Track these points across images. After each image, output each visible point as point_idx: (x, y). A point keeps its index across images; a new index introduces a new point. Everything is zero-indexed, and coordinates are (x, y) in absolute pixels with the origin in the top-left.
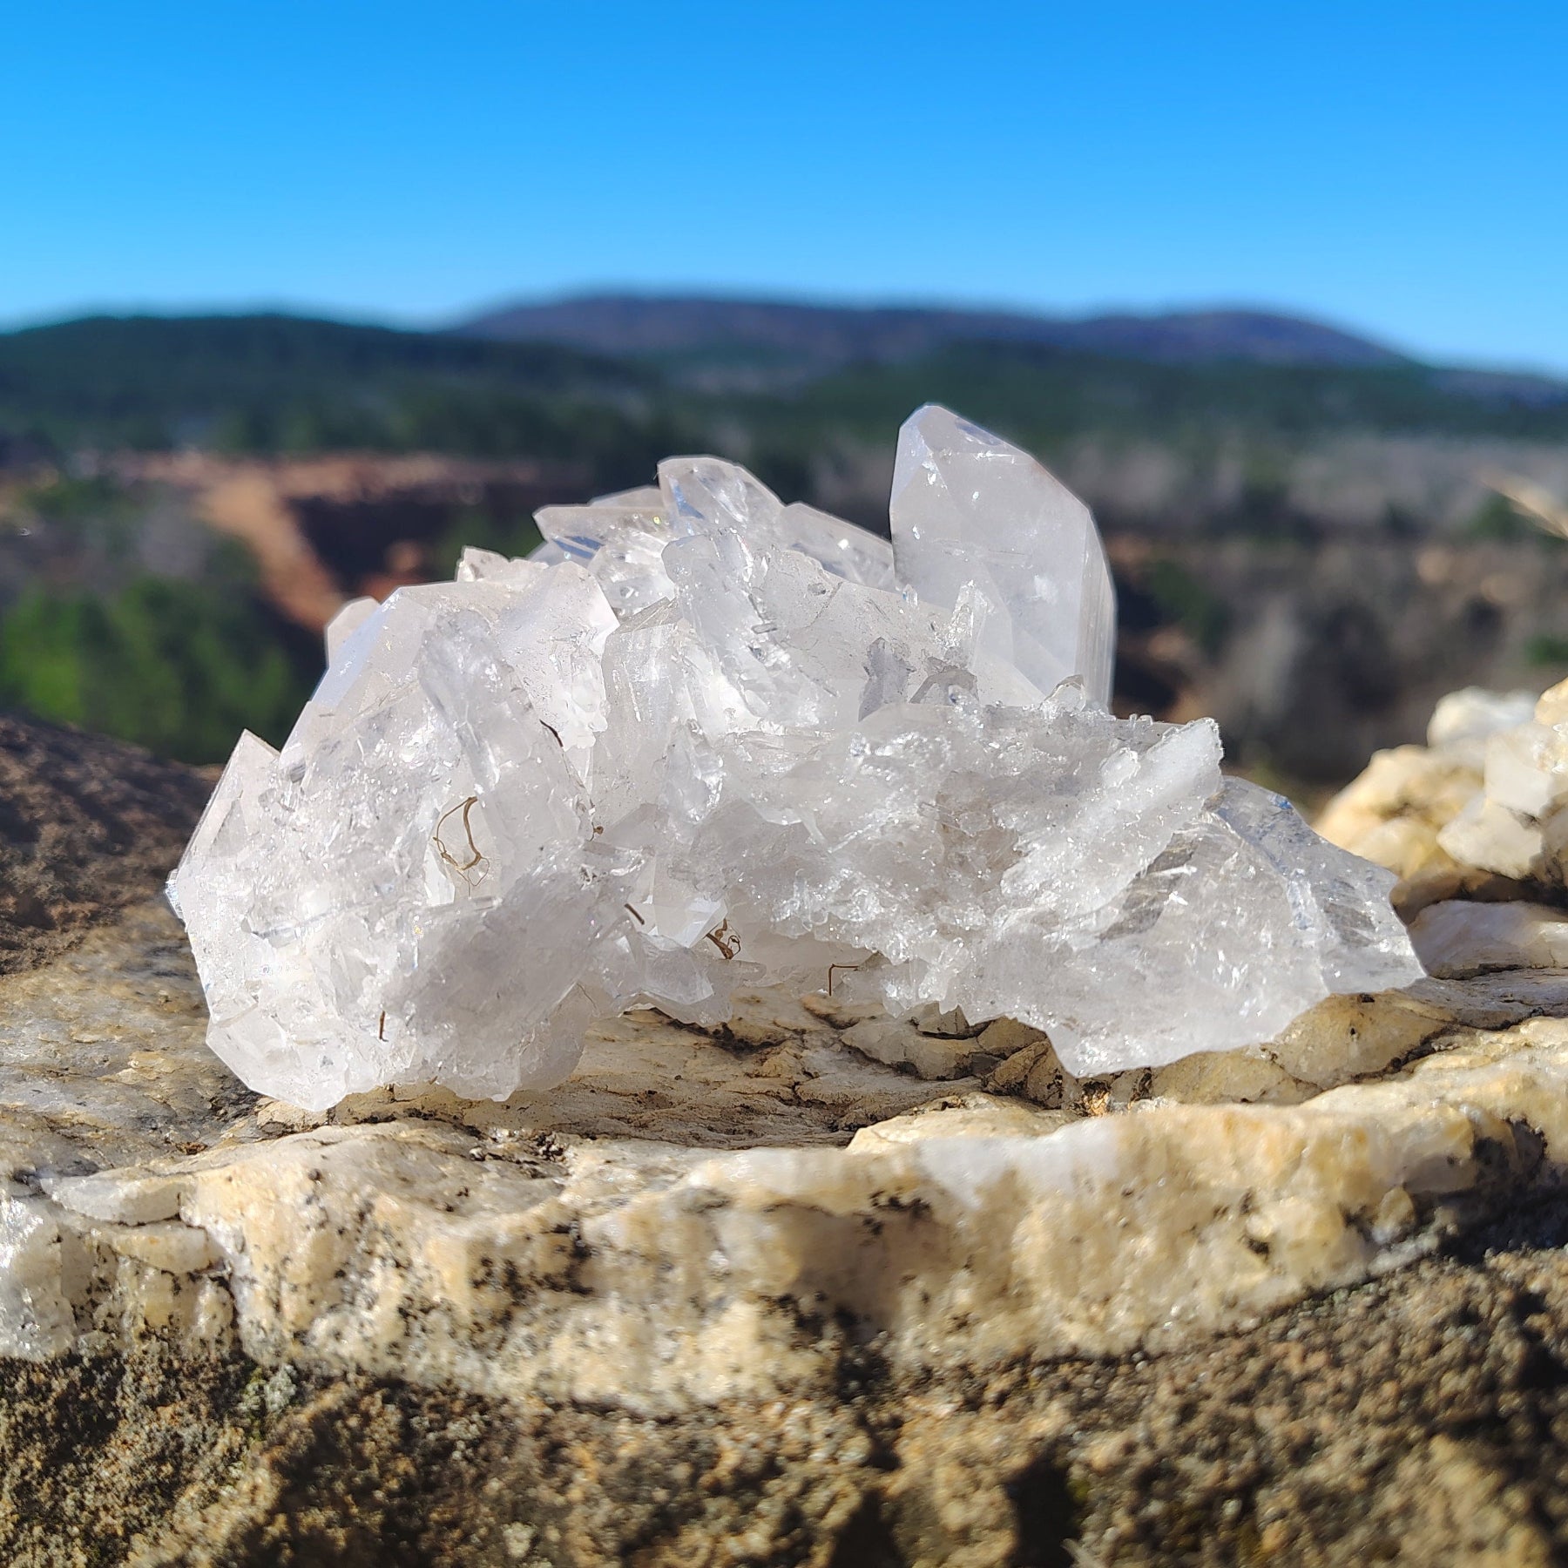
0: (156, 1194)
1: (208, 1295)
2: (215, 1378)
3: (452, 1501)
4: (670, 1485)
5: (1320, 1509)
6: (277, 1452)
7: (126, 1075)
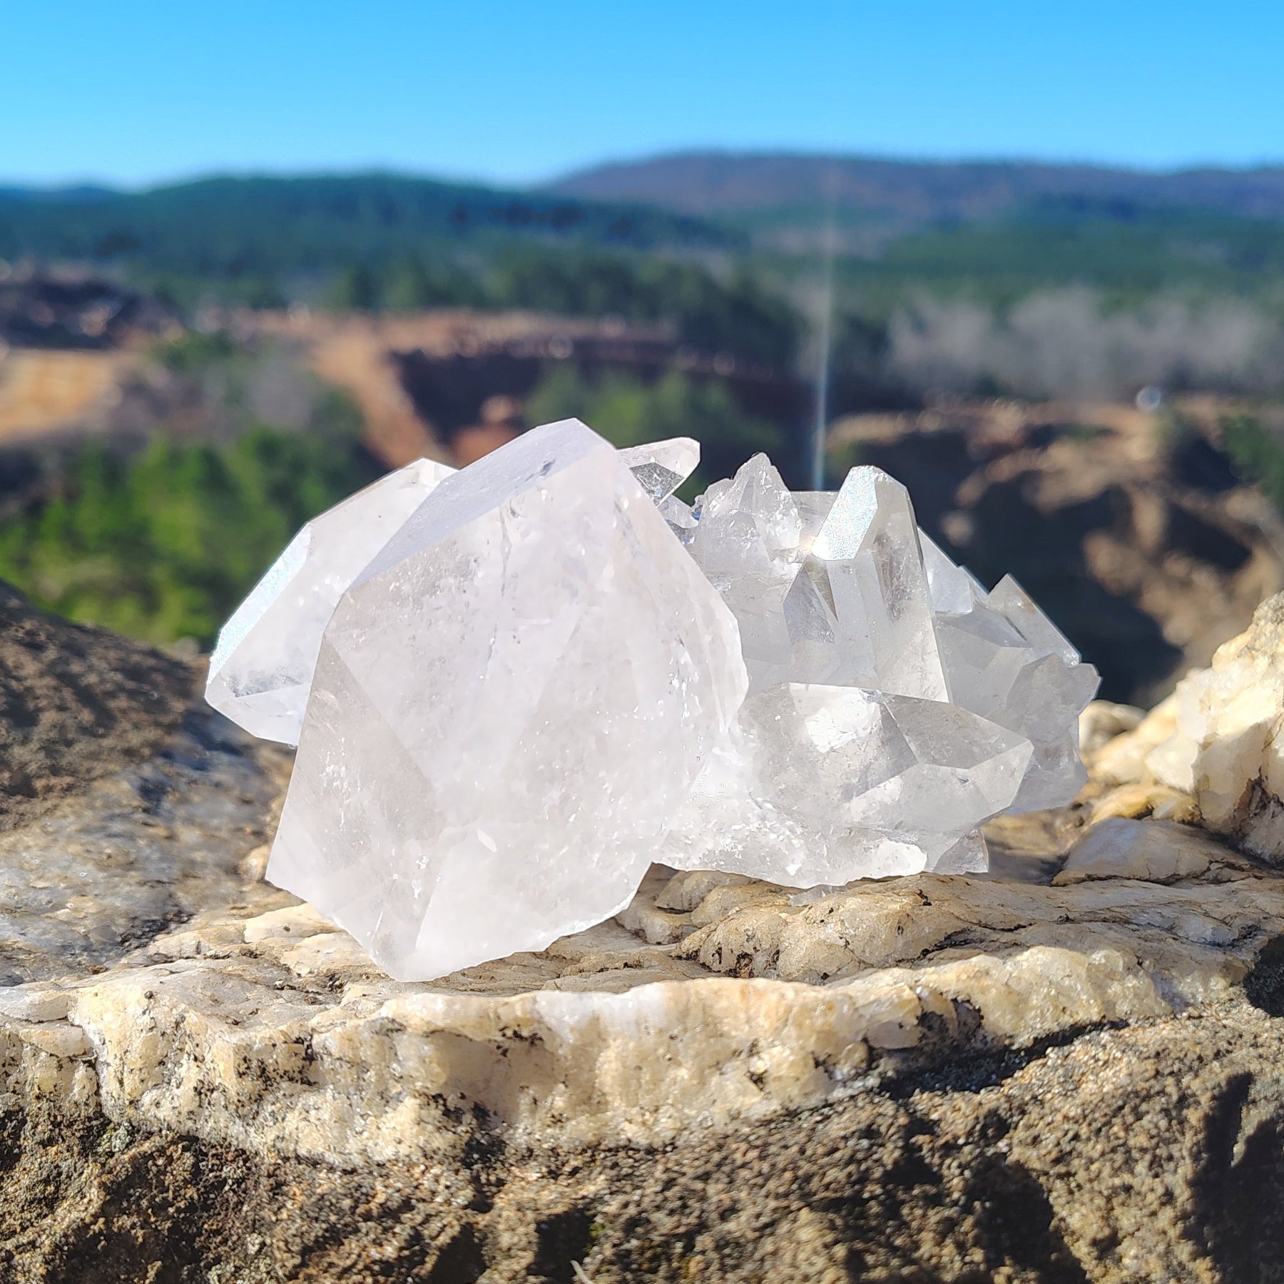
0: (51, 1002)
1: (81, 1072)
2: (83, 1129)
3: (219, 1218)
4: (340, 1212)
5: (727, 1251)
6: (104, 1178)
7: (62, 914)
